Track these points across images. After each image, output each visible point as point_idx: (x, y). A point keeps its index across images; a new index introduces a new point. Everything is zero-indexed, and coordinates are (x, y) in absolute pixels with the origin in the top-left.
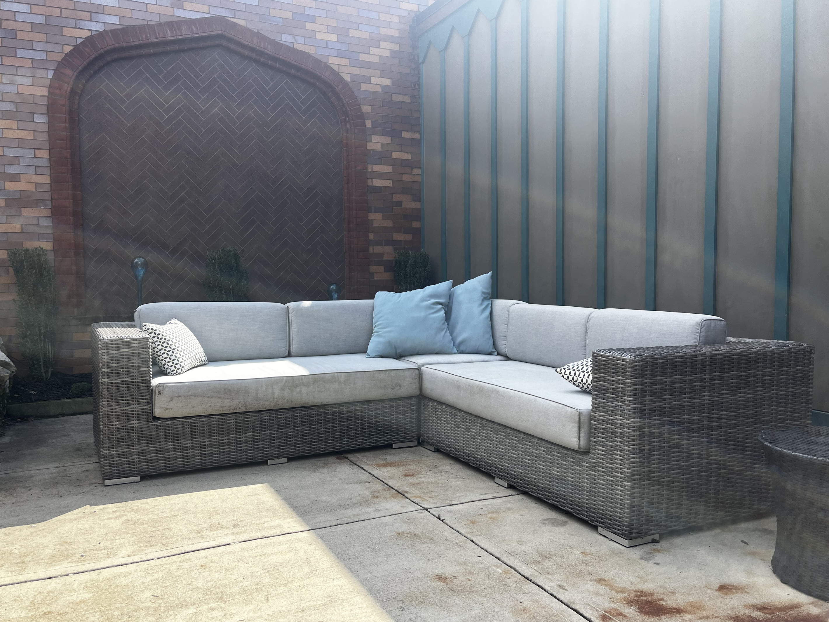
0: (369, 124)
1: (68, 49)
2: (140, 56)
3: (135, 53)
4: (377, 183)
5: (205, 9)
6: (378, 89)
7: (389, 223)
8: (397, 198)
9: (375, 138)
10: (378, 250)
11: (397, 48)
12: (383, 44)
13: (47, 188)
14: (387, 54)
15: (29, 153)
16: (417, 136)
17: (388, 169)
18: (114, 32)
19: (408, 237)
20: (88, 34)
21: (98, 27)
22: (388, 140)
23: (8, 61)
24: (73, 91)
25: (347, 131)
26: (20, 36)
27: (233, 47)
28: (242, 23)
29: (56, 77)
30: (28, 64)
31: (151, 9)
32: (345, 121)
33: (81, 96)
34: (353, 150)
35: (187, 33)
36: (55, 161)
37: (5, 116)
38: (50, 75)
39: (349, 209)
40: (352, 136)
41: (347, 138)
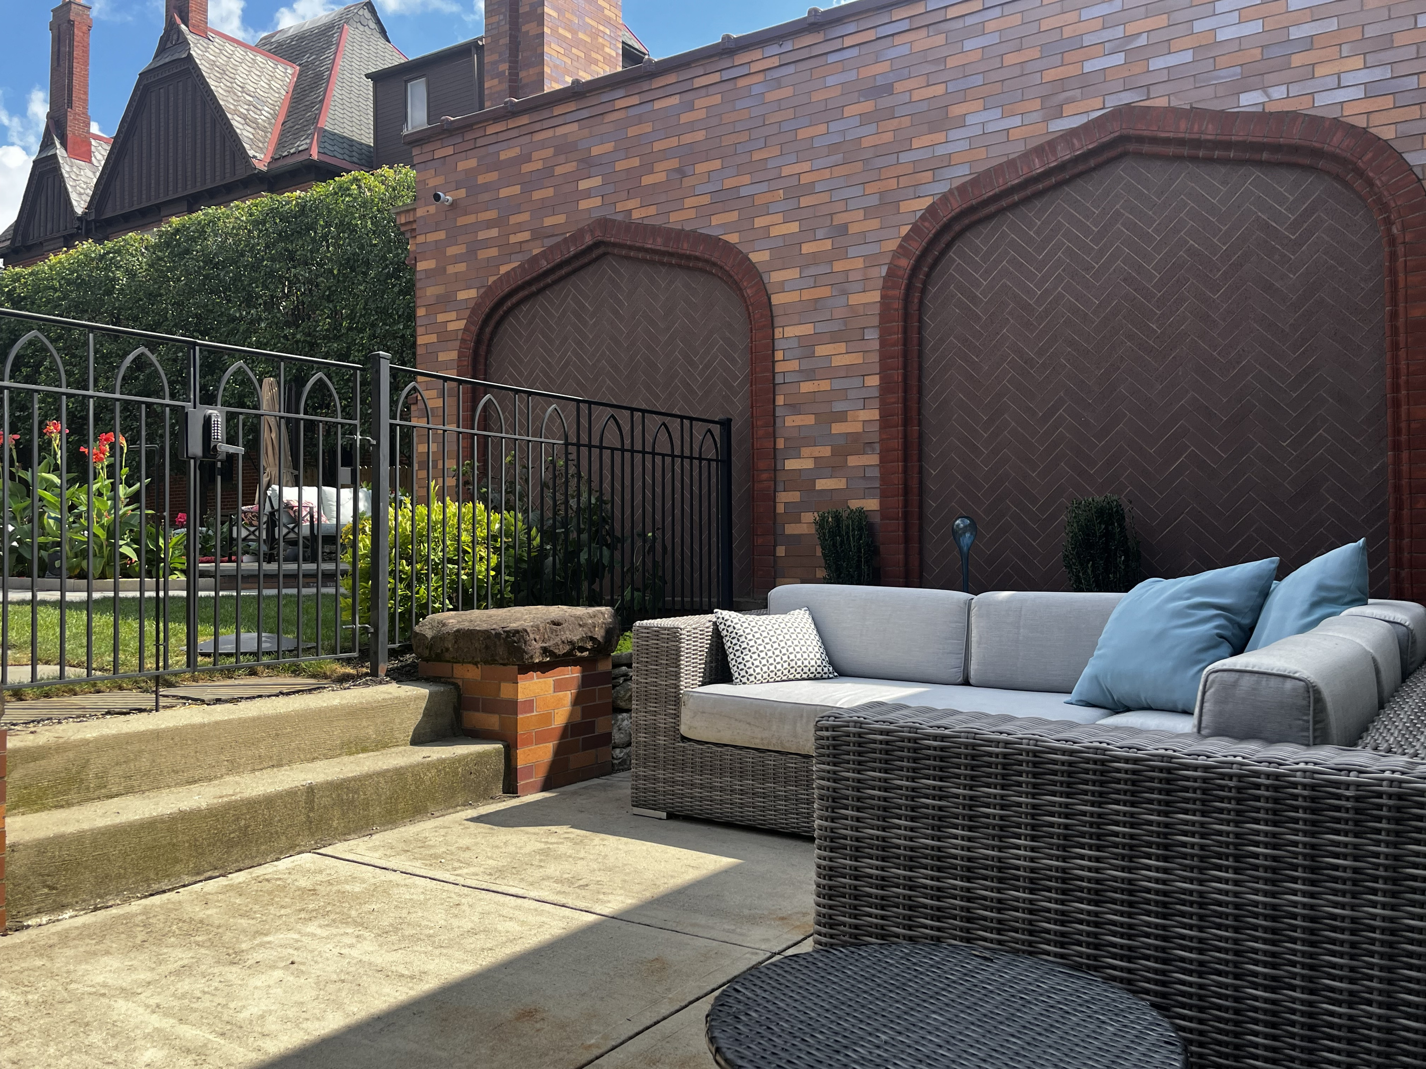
1: (905, 230)
2: (1001, 211)
5: (1097, 102)
13: (876, 427)
15: (857, 382)
18: (962, 189)
20: (928, 201)
21: (943, 187)
23: (838, 266)
24: (909, 287)
25: (1392, 241)
26: (853, 229)
27: (1146, 148)
28: (1162, 102)
29: (891, 274)
30: (860, 263)
31: (1014, 135)
32: (1388, 222)
33: (923, 291)
34: (1401, 276)
35: (1064, 154)
36: (885, 388)
37: (835, 338)
38: (884, 271)
39: (1396, 404)
40: (1401, 249)
41: (1393, 256)
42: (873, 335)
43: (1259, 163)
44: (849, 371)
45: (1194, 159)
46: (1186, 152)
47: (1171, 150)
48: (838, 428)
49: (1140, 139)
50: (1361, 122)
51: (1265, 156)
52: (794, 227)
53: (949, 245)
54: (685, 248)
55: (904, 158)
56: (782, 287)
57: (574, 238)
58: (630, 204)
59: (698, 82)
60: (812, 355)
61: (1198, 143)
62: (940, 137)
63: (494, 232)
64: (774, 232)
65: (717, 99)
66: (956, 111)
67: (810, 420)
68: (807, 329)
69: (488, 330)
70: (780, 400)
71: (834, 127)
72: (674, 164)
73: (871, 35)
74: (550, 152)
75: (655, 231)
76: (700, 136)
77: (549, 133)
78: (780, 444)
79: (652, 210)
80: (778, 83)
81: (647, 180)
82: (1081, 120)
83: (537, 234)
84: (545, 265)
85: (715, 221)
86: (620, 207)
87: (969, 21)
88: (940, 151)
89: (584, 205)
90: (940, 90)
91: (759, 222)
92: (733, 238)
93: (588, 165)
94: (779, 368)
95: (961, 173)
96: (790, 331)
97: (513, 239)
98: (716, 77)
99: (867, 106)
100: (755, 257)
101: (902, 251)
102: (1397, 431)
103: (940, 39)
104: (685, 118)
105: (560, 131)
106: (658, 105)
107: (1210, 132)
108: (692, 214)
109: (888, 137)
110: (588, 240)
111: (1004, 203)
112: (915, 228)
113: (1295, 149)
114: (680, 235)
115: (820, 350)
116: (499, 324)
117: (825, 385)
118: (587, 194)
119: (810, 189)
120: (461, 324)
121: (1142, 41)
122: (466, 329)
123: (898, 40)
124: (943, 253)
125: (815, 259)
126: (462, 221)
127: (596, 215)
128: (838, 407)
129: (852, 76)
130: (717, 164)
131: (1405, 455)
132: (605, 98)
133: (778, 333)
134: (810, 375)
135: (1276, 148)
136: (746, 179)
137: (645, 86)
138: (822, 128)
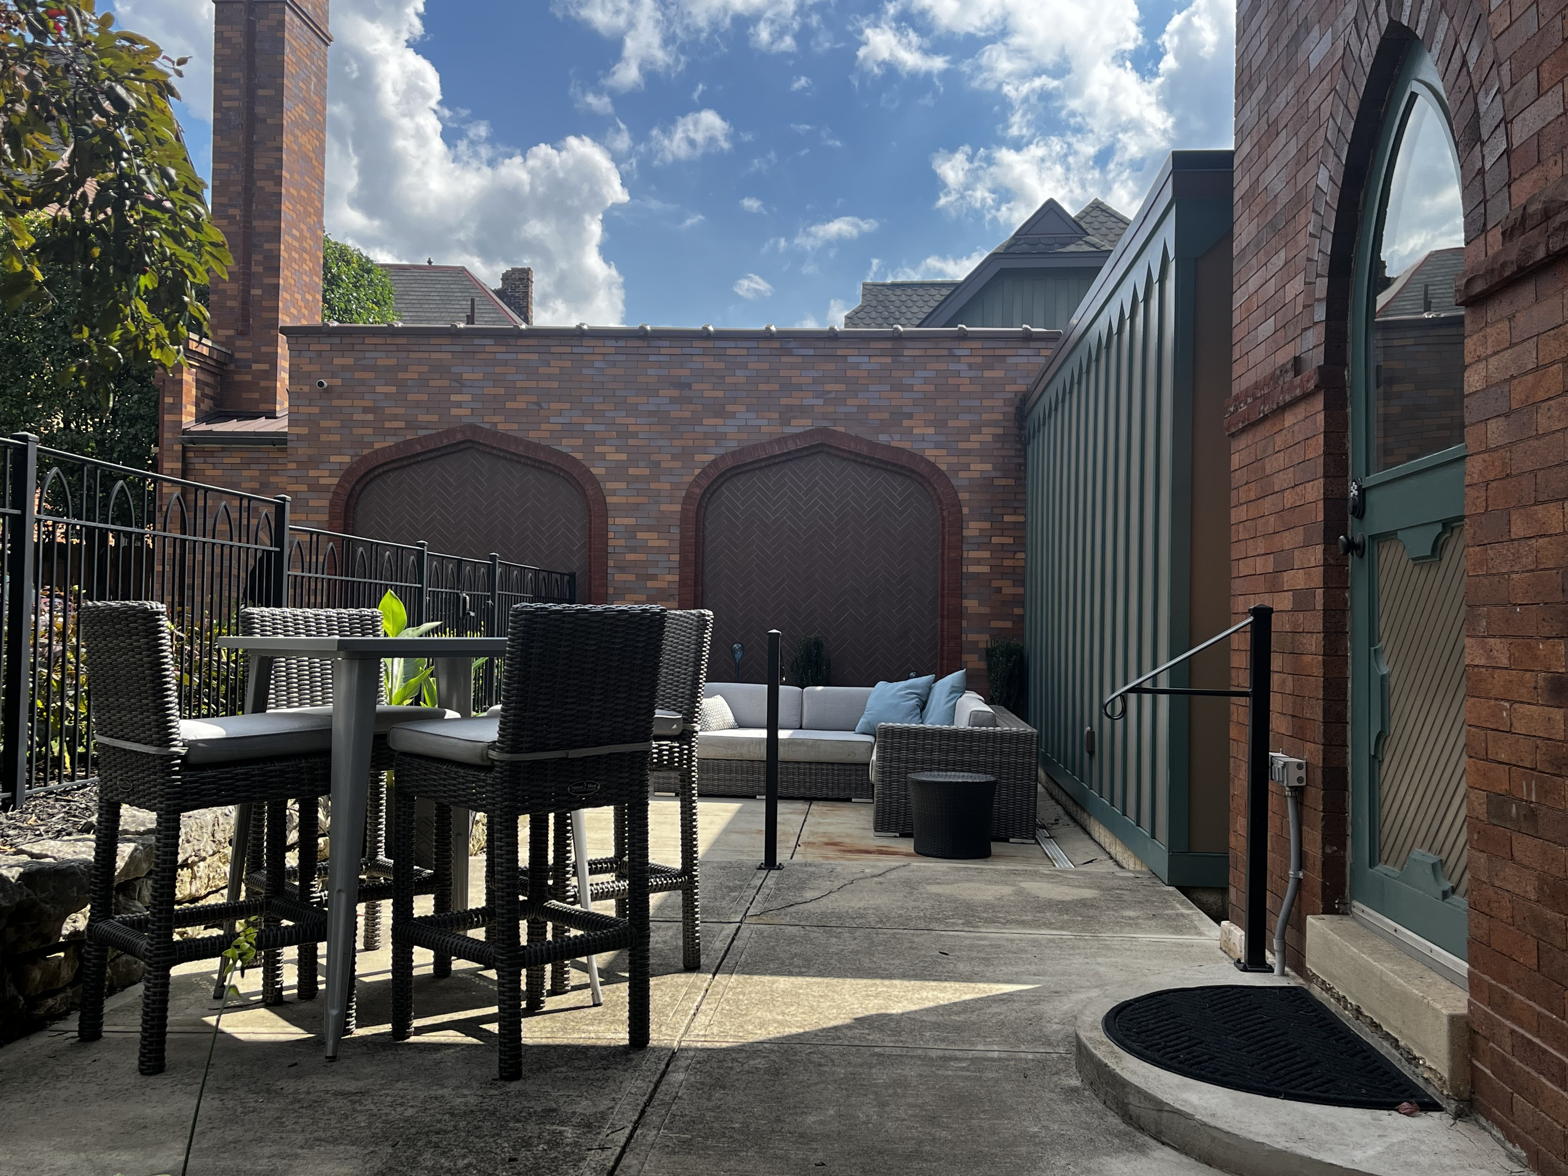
0: (965, 510)
1: (697, 471)
2: (754, 469)
3: (750, 467)
4: (973, 569)
5: (809, 422)
6: (977, 475)
7: (985, 610)
8: (996, 584)
9: (972, 525)
10: (972, 637)
11: (1000, 431)
12: (984, 430)
13: (676, 586)
14: (990, 438)
15: (665, 557)
16: (1021, 519)
17: (986, 554)
18: (733, 454)
19: (1009, 624)
20: (712, 457)
21: (722, 451)
22: (987, 525)
23: (653, 486)
24: (699, 505)
25: (943, 519)
26: (663, 465)
27: (833, 451)
28: (842, 429)
29: (688, 496)
30: (668, 486)
31: (764, 429)
32: (942, 510)
33: (706, 508)
34: (947, 537)
35: (792, 447)
36: (683, 563)
37: (650, 529)
38: (684, 494)
39: (943, 596)
40: (947, 523)
41: (943, 525)
42: (676, 531)
43: (886, 470)
44: (660, 550)
45: (855, 461)
46: (852, 457)
47: (845, 455)
48: (650, 584)
49: (830, 447)
50: (933, 460)
51: (889, 467)
52: (623, 457)
53: (723, 483)
54: (542, 456)
55: (698, 429)
56: (614, 492)
57: (447, 433)
58: (496, 419)
59: (554, 350)
60: (635, 537)
61: (857, 455)
62: (720, 421)
63: (370, 417)
64: (609, 457)
65: (569, 364)
66: (730, 408)
67: (632, 577)
68: (631, 521)
69: (358, 488)
70: (611, 563)
71: (652, 400)
72: (534, 398)
73: (678, 351)
74: (426, 369)
75: (517, 441)
76: (555, 385)
77: (426, 355)
78: (611, 591)
79: (515, 426)
80: (614, 364)
81: (509, 405)
82: (801, 430)
83: (412, 425)
84: (419, 449)
85: (564, 442)
86: (486, 419)
87: (739, 359)
88: (720, 429)
89: (454, 411)
90: (721, 394)
91: (597, 449)
92: (579, 456)
93: (460, 384)
94: (610, 543)
95: (732, 445)
96: (618, 521)
97: (387, 425)
98: (568, 350)
99: (675, 393)
100: (594, 471)
101: (695, 483)
102: (943, 609)
103: (722, 365)
104: (541, 370)
105: (434, 356)
106: (520, 356)
107: (865, 451)
108: (547, 434)
109: (688, 414)
110: (460, 437)
111: (756, 466)
112: (704, 472)
113: (903, 467)
114: (537, 447)
115: (640, 535)
116: (367, 483)
117: (643, 557)
118: (459, 405)
119: (635, 435)
120: (335, 481)
121: (833, 395)
122: (338, 485)
123: (695, 358)
124: (719, 487)
125: (637, 478)
126: (336, 402)
127: (465, 420)
128: (651, 571)
129: (665, 372)
130: (568, 406)
131: (946, 621)
132: (476, 341)
133: (610, 521)
134: (633, 550)
135: (895, 465)
136: (589, 420)
137: (512, 342)
138: (644, 400)
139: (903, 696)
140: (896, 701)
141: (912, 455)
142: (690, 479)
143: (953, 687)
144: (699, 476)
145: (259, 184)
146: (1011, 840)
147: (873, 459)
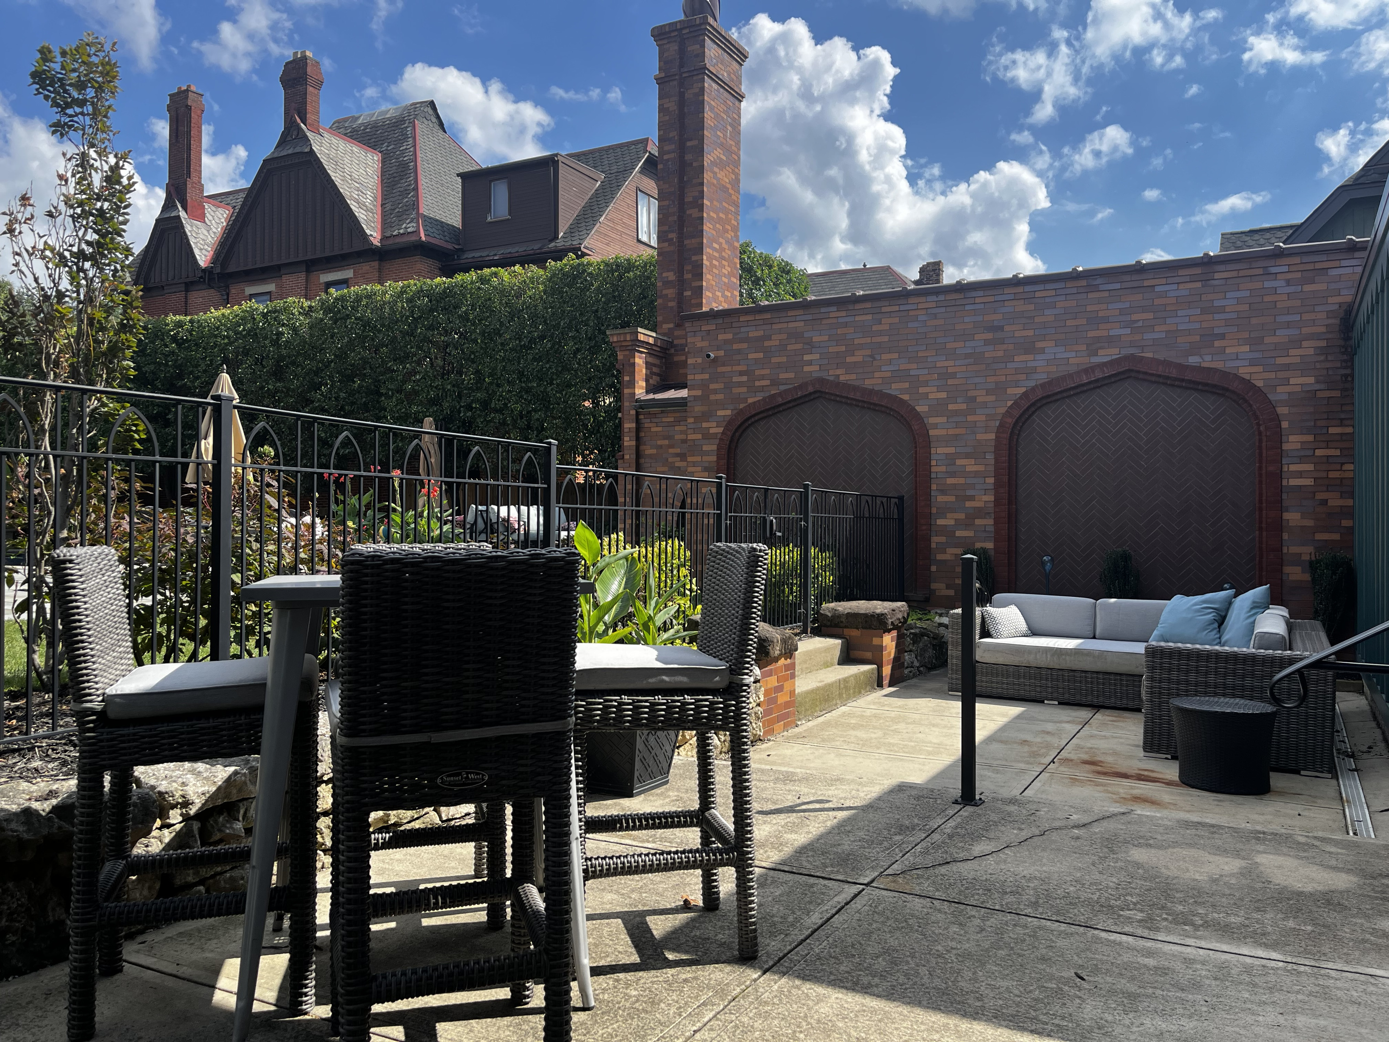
0: (1285, 425)
1: (1010, 403)
2: (1064, 398)
3: (1059, 397)
4: (1294, 482)
6: (1298, 389)
7: (1309, 523)
8: (1320, 496)
9: (1292, 438)
10: (1294, 549)
11: (1323, 344)
12: (1305, 344)
13: (992, 503)
14: (1311, 351)
15: (981, 480)
16: (1349, 430)
17: (1311, 467)
18: (1043, 385)
19: (1336, 537)
20: (1024, 389)
21: (1032, 384)
22: (1311, 438)
23: (970, 418)
24: (1012, 433)
25: (1260, 433)
26: (979, 399)
27: (1141, 376)
28: (1150, 355)
29: (1001, 425)
30: (983, 418)
31: (1071, 361)
32: (1258, 425)
33: (1019, 435)
34: (1264, 451)
35: (1099, 375)
36: (997, 485)
37: (967, 456)
38: (997, 423)
39: (1261, 510)
40: (1264, 439)
41: (1260, 441)
42: (990, 457)
43: (1196, 390)
44: (976, 474)
45: (1165, 384)
46: (1161, 380)
47: (1153, 379)
48: (968, 504)
49: (1138, 372)
50: (1247, 377)
51: (1200, 387)
52: (944, 395)
53: (1033, 413)
54: (875, 400)
55: (1009, 365)
56: (935, 426)
57: (801, 387)
58: (838, 372)
59: (884, 309)
60: (954, 464)
61: (1168, 378)
62: (1031, 357)
63: (745, 378)
64: (931, 396)
65: (897, 320)
66: (1039, 345)
67: (953, 499)
68: (952, 450)
69: (737, 434)
70: (934, 487)
71: (968, 344)
72: (869, 352)
73: (992, 299)
74: (784, 336)
75: (855, 388)
76: (886, 339)
77: (785, 325)
78: (934, 510)
79: (854, 377)
80: (935, 316)
81: (849, 360)
82: (1108, 359)
83: (775, 383)
84: (780, 400)
85: (893, 386)
86: (831, 373)
87: (1047, 300)
88: (1030, 364)
89: (806, 369)
90: (1030, 333)
91: (921, 390)
92: (906, 397)
93: (810, 346)
94: (933, 469)
95: (1042, 377)
96: (940, 451)
97: (757, 383)
98: (896, 308)
99: (989, 336)
100: (918, 408)
101: (1008, 413)
102: (1261, 522)
103: (1032, 307)
104: (875, 328)
105: (791, 325)
106: (857, 318)
107: (1174, 373)
108: (880, 381)
109: (1000, 354)
110: (810, 389)
111: (1065, 395)
112: (1016, 403)
113: (1215, 386)
114: (871, 392)
115: (959, 462)
116: (744, 430)
117: (962, 481)
118: (810, 363)
119: (953, 375)
120: (721, 430)
121: (1140, 324)
122: (723, 433)
123: (1006, 303)
124: (1030, 416)
125: (956, 413)
126: (720, 369)
127: (815, 375)
128: (969, 493)
129: (980, 318)
130: (896, 356)
131: (1264, 534)
132: (823, 310)
133: (933, 451)
134: (953, 474)
135: (1206, 385)
136: (914, 366)
137: (851, 307)
138: (961, 344)
139: (1198, 611)
140: (1190, 616)
141: (1225, 374)
142: (1003, 410)
143: (1254, 602)
144: (1011, 407)
145: (688, 212)
146: (1303, 772)
147: (1183, 380)
